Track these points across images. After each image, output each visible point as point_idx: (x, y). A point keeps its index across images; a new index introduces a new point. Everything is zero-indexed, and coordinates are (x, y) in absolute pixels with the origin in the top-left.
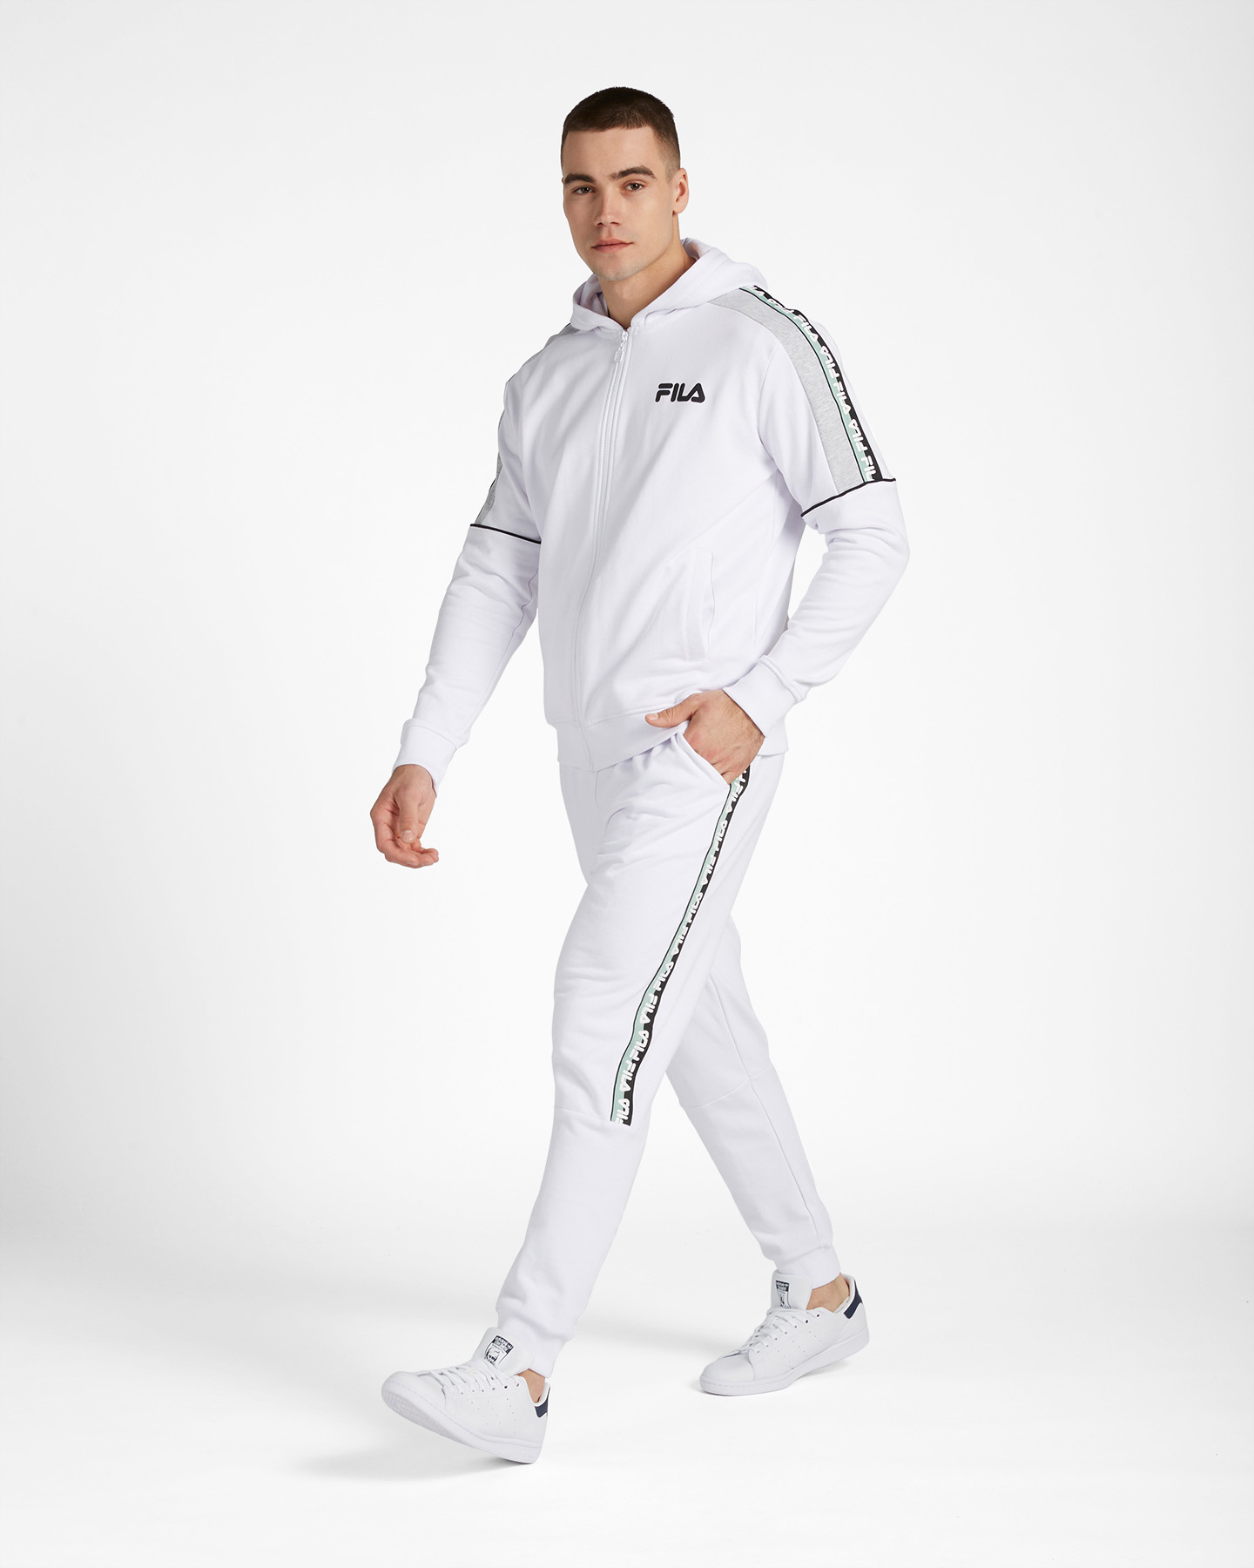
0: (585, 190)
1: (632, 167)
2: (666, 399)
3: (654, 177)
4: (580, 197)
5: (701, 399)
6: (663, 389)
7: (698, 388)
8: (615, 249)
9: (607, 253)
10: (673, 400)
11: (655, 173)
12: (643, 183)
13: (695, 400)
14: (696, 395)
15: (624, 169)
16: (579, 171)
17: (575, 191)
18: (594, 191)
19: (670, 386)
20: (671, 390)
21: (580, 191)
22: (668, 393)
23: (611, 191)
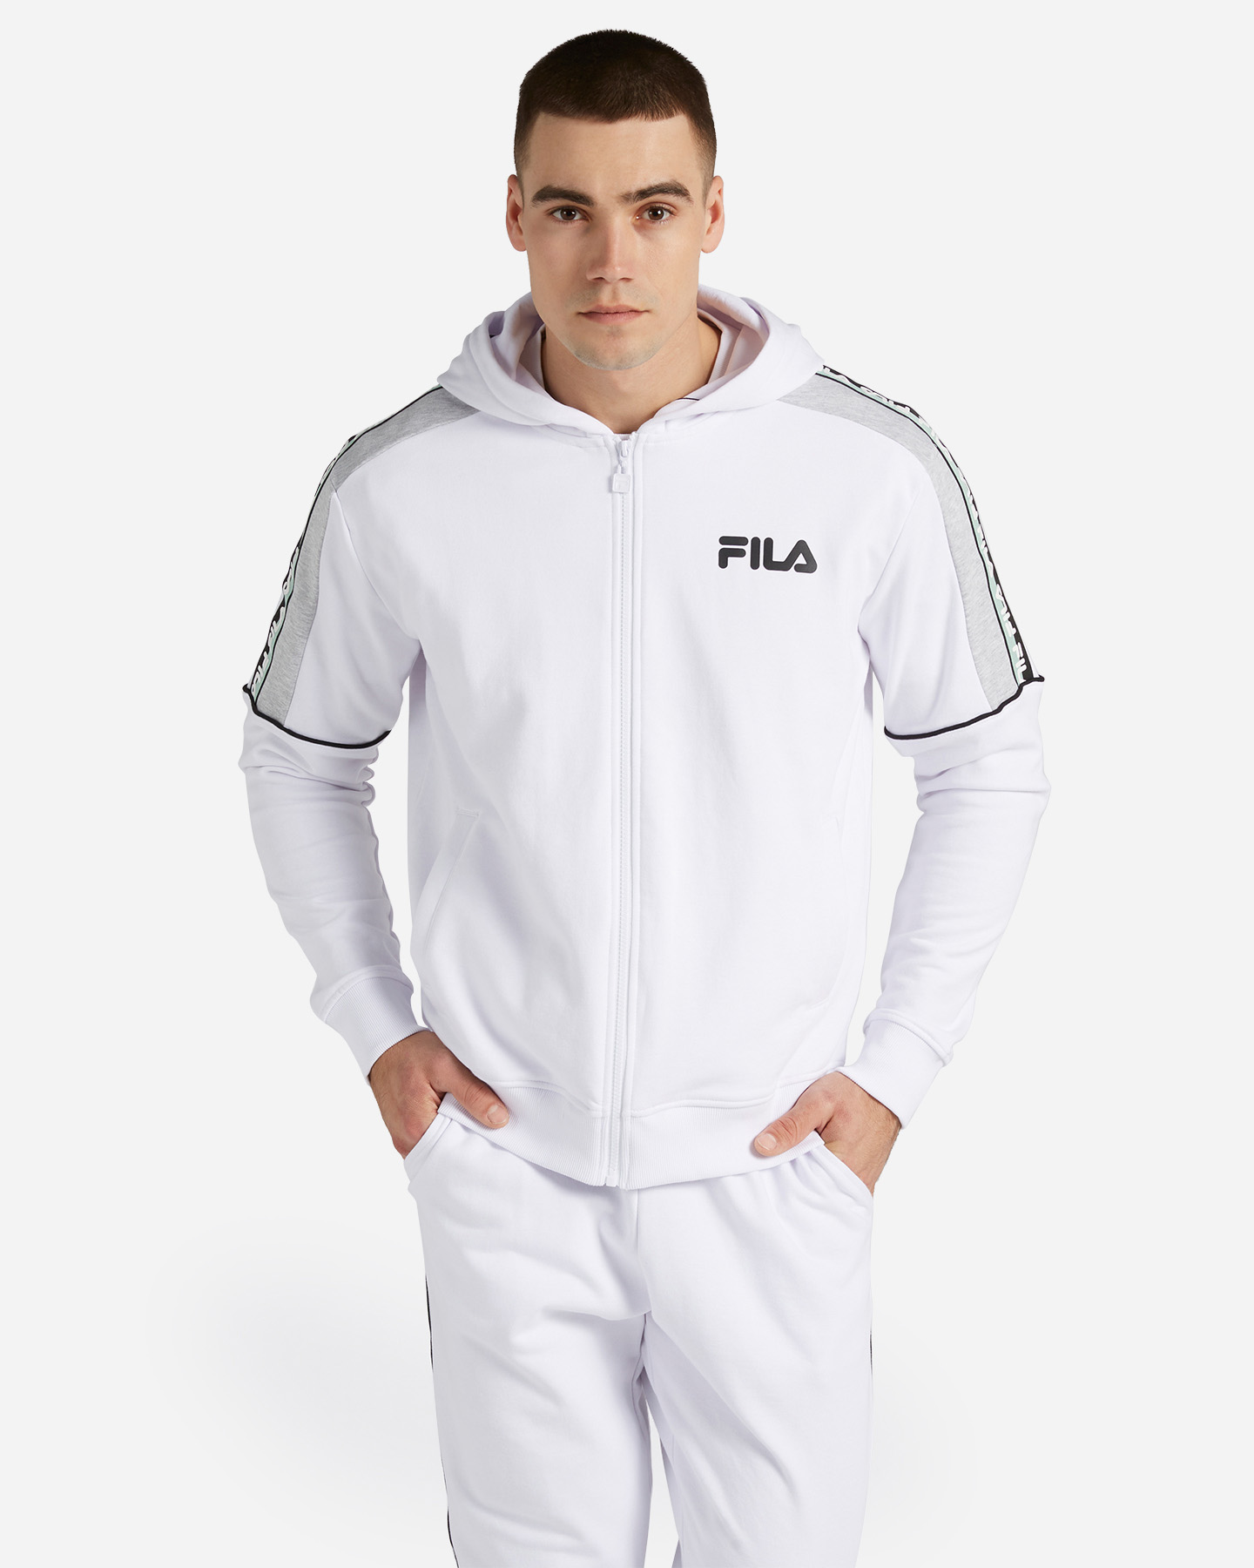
0: (568, 214)
1: (657, 183)
2: (740, 565)
3: (689, 199)
4: (557, 225)
5: (810, 566)
6: (730, 549)
7: (801, 547)
8: (621, 319)
9: (605, 326)
10: (755, 565)
11: (691, 193)
12: (672, 209)
13: (799, 568)
14: (801, 560)
15: (644, 185)
16: (560, 183)
17: (551, 213)
18: (586, 217)
19: (743, 541)
20: (748, 548)
21: (558, 215)
22: (741, 553)
23: (620, 221)
